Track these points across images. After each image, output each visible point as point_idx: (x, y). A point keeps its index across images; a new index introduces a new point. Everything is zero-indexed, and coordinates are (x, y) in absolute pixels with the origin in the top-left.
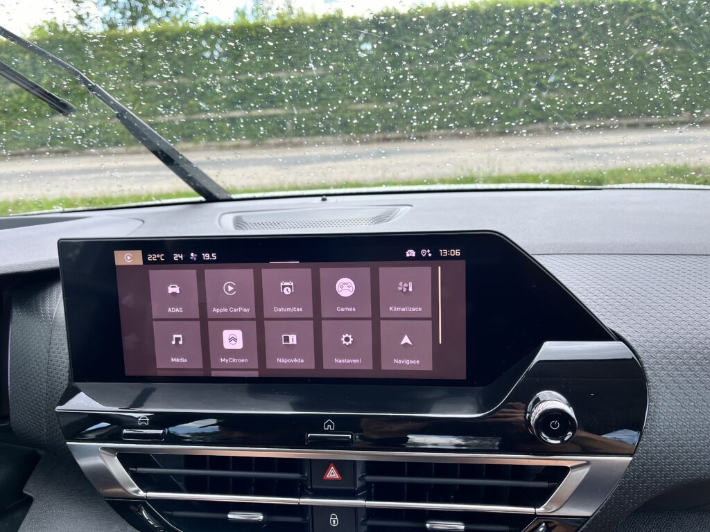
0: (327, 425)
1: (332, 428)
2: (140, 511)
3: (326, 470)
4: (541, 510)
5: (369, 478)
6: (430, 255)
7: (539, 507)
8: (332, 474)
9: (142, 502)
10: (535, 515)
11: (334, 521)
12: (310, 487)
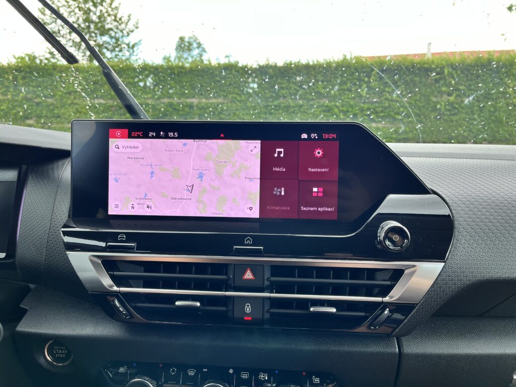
0: (247, 240)
1: (250, 242)
2: (113, 301)
3: (244, 273)
4: (387, 299)
5: (273, 279)
6: (317, 137)
7: (385, 297)
8: (249, 275)
9: (116, 295)
10: (382, 302)
11: (248, 309)
12: (233, 285)
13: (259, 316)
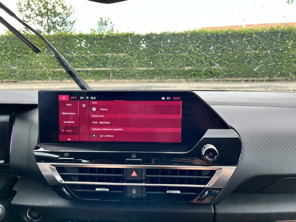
2: (63, 189)
3: (132, 173)
4: (206, 186)
5: (147, 176)
6: (170, 99)
8: (134, 174)
9: (64, 185)
10: (204, 188)
11: (134, 192)
12: (126, 179)
13: (140, 195)
